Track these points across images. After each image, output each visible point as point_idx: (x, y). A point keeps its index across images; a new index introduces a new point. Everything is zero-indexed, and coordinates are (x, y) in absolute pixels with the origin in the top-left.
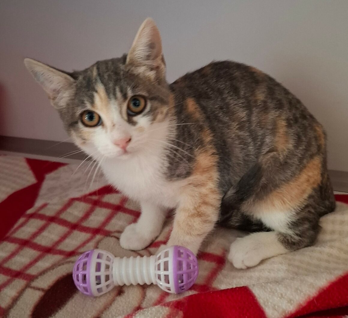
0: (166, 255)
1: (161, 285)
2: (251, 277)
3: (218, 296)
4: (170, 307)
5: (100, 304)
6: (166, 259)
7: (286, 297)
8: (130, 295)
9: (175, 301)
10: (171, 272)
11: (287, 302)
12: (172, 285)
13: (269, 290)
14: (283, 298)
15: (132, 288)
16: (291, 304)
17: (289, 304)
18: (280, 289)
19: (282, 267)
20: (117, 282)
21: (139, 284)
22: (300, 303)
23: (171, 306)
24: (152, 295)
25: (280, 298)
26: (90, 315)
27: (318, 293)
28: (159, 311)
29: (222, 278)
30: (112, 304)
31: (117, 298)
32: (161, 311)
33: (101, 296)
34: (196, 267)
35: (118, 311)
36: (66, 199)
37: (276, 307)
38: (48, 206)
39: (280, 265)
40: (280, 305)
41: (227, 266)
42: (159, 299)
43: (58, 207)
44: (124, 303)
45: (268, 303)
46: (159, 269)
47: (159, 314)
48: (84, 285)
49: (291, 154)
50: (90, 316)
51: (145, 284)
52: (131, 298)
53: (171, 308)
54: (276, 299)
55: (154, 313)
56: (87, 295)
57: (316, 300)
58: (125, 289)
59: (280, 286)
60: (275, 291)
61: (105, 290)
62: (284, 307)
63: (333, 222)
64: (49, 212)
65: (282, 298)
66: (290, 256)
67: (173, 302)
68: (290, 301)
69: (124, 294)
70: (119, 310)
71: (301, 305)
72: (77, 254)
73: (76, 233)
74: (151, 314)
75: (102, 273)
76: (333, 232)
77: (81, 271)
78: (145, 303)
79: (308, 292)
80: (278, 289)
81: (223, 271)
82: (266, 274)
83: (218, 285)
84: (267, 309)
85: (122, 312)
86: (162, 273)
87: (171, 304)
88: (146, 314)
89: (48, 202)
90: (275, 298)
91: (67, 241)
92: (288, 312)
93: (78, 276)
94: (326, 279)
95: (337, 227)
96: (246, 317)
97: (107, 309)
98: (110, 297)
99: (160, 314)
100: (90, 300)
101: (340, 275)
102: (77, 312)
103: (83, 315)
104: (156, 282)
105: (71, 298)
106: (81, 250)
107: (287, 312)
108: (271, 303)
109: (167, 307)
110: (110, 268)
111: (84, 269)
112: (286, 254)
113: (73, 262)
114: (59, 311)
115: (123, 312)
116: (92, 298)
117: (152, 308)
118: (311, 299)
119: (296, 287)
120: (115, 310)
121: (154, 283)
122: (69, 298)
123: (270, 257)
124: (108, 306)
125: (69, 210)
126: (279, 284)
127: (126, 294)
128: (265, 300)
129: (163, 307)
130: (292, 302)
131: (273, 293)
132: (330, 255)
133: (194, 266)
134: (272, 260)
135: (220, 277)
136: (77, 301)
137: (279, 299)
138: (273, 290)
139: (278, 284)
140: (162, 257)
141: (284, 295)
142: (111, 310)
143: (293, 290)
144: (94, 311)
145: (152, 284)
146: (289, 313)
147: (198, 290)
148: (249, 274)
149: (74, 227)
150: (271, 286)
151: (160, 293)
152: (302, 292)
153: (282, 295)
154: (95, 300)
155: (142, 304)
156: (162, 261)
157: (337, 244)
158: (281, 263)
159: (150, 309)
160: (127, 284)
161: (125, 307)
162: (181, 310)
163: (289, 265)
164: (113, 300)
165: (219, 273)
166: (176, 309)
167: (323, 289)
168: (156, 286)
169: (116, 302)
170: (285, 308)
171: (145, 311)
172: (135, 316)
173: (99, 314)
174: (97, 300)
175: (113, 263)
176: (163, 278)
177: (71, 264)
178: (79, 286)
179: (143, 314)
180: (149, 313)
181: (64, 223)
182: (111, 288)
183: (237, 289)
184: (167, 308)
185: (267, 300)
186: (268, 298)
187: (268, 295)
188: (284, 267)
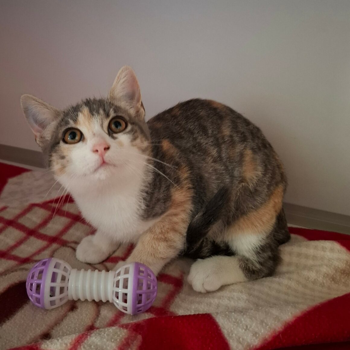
0: (127, 272)
1: (118, 304)
2: (211, 303)
3: (180, 322)
4: (128, 329)
5: (51, 318)
6: (126, 276)
7: (251, 329)
8: (84, 311)
9: (134, 323)
10: (130, 291)
11: (252, 335)
12: (129, 305)
13: (233, 319)
14: (248, 330)
15: (85, 304)
16: (257, 338)
17: (254, 338)
18: (245, 320)
19: (242, 296)
20: (72, 295)
21: (94, 301)
22: (265, 337)
23: (130, 328)
24: (107, 314)
25: (245, 330)
26: (39, 329)
27: (283, 327)
28: (116, 333)
29: (180, 302)
30: (64, 320)
31: (69, 313)
32: (119, 333)
33: (53, 309)
34: (156, 288)
35: (69, 328)
36: (26, 204)
37: (241, 339)
38: (8, 210)
39: (240, 294)
40: (245, 337)
41: (185, 289)
42: (113, 319)
43: (17, 212)
44: (76, 320)
45: (232, 334)
46: (118, 286)
47: (116, 336)
48: (37, 296)
50: (39, 331)
51: (101, 301)
52: (84, 315)
53: (129, 330)
54: (241, 331)
55: (111, 335)
56: (38, 307)
57: (281, 335)
58: (78, 305)
59: (245, 316)
60: (240, 322)
61: (58, 304)
62: (249, 340)
63: (290, 254)
64: (8, 215)
65: (247, 330)
66: (249, 285)
67: (132, 324)
68: (255, 334)
69: (77, 310)
70: (71, 327)
71: (266, 340)
72: (31, 262)
73: (32, 239)
74: (108, 335)
75: (58, 284)
76: (290, 264)
77: (36, 280)
78: (99, 322)
79: (273, 325)
80: (243, 320)
81: (180, 294)
82: (225, 302)
83: (176, 310)
84: (231, 341)
85: (73, 330)
86: (121, 290)
88: (103, 335)
89: (8, 205)
90: (240, 330)
91: (23, 247)
92: (253, 346)
93: (32, 284)
94: (291, 313)
95: (295, 259)
96: (210, 348)
97: (58, 324)
98: (62, 312)
99: (117, 336)
100: (41, 313)
101: (305, 310)
102: (25, 324)
103: (32, 329)
104: (113, 300)
105: (20, 309)
106: (37, 258)
107: (251, 346)
108: (236, 335)
109: (125, 329)
110: (67, 279)
111: (40, 278)
112: (244, 282)
113: (26, 270)
114: (7, 321)
115: (75, 330)
116: (43, 311)
117: (109, 328)
118: (277, 333)
119: (261, 319)
120: (67, 327)
121: (111, 301)
122: (19, 308)
123: (229, 284)
124: (59, 322)
125: (28, 215)
126: (244, 314)
127: (79, 310)
128: (230, 331)
129: (122, 328)
130: (257, 335)
131: (238, 323)
132: (289, 288)
133: (154, 287)
134: (232, 287)
135: (177, 300)
136: (27, 312)
137: (244, 330)
138: (238, 320)
139: (242, 314)
140: (122, 273)
141: (249, 326)
142: (62, 326)
143: (258, 322)
144: (44, 326)
145: (108, 301)
147: (155, 313)
148: (207, 300)
149: (31, 233)
150: (236, 315)
151: (115, 313)
152: (268, 325)
153: (247, 327)
154: (45, 313)
155: (95, 323)
156: (121, 278)
157: (295, 276)
158: (242, 292)
159: (106, 330)
160: (82, 299)
161: (77, 325)
162: (140, 334)
163: (250, 295)
164: (65, 316)
165: (177, 296)
166: (134, 332)
167: (288, 324)
168: (112, 304)
169: (67, 318)
170: (250, 342)
171: (102, 331)
172: (90, 336)
173: (49, 330)
174: (47, 314)
175: (70, 275)
176: (120, 296)
177: (24, 272)
178: (32, 296)
179: (99, 334)
180: (105, 335)
181: (21, 227)
182: (64, 301)
183: (200, 316)
184: (125, 331)
185: (232, 331)
186: (232, 328)
187: (232, 326)
188: (245, 297)
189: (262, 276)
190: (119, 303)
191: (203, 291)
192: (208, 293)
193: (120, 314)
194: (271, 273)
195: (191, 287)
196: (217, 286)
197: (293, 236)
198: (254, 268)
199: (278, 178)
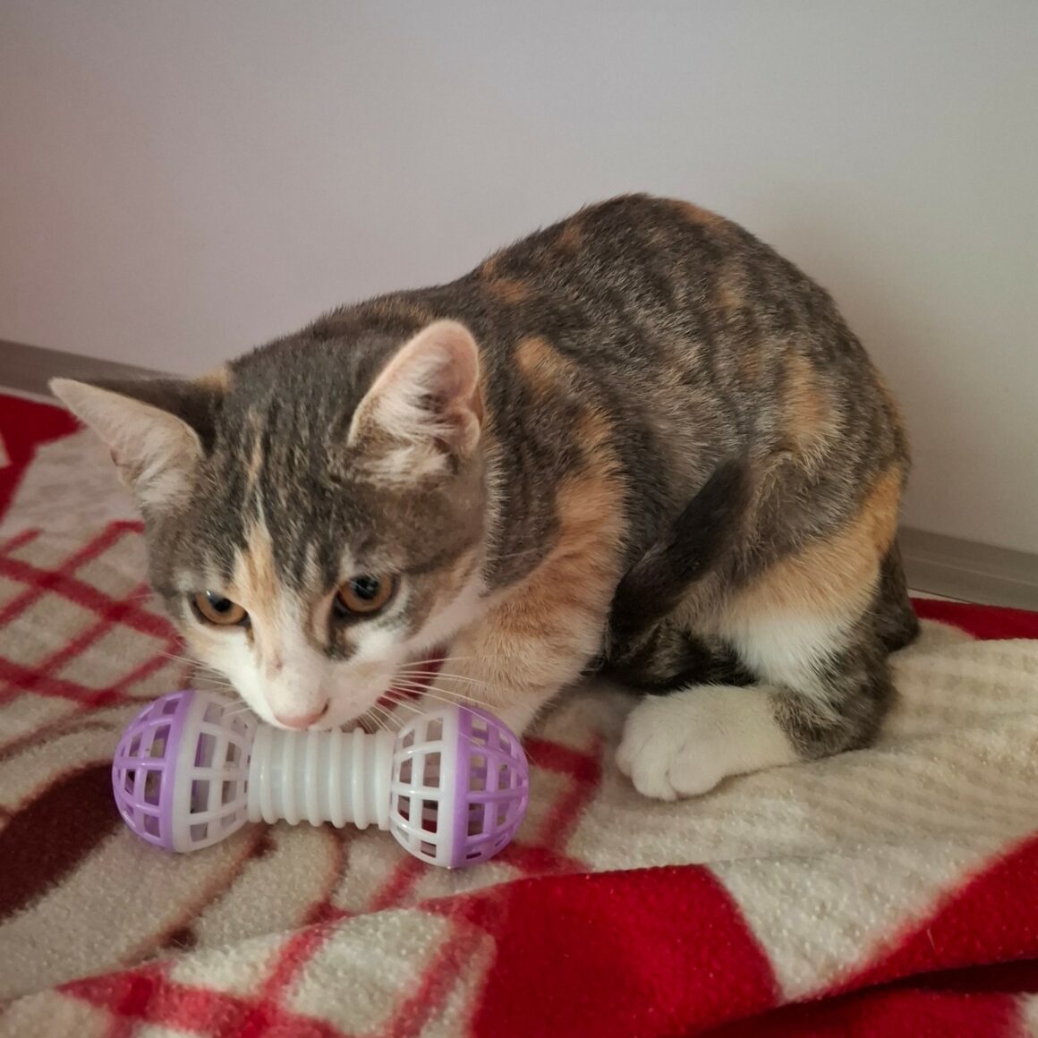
0: (434, 733)
1: (405, 834)
2: (693, 832)
3: (612, 891)
4: (451, 916)
5: (192, 880)
6: (432, 747)
7: (836, 913)
8: (297, 857)
9: (468, 898)
10: (447, 795)
11: (841, 931)
12: (444, 837)
13: (780, 884)
14: (830, 915)
15: (301, 836)
16: (855, 941)
17: (848, 941)
18: (816, 885)
19: (790, 810)
20: (260, 812)
21: (328, 825)
22: (882, 938)
23: (456, 913)
24: (369, 867)
25: (820, 917)
26: (156, 916)
27: (934, 907)
28: (413, 929)
29: (596, 829)
30: (234, 886)
31: (251, 864)
32: (422, 929)
33: (196, 853)
34: (525, 783)
35: (253, 911)
36: (100, 524)
37: (807, 946)
38: (41, 540)
39: (783, 803)
40: (821, 940)
41: (608, 785)
42: (392, 883)
43: (73, 546)
44: (274, 886)
45: (779, 930)
46: (406, 779)
47: (414, 940)
48: (150, 809)
49: (837, 454)
50: (158, 921)
51: (351, 826)
52: (299, 870)
53: (455, 920)
54: (806, 920)
55: (398, 934)
56: (150, 844)
57: (932, 932)
58: (278, 837)
59: (814, 873)
60: (799, 891)
61: (214, 836)
62: (832, 950)
63: (926, 679)
64: (43, 557)
65: (826, 918)
66: (806, 775)
67: (460, 898)
68: (850, 929)
69: (276, 853)
70: (258, 909)
71: (884, 947)
72: (122, 703)
73: (122, 631)
74: (386, 935)
75: (215, 774)
76: (924, 710)
77: (145, 760)
78: (346, 891)
79: (905, 901)
80: (809, 884)
81: (595, 803)
82: (739, 828)
83: (586, 853)
84: (777, 951)
85: (266, 917)
86: (417, 792)
87: (456, 906)
88: (371, 935)
89: (41, 525)
90: (803, 916)
91: (91, 655)
92: (845, 968)
93: (131, 775)
94: (957, 863)
95: (939, 696)
96: (711, 975)
97: (216, 900)
98: (227, 860)
99: (418, 939)
100: (159, 865)
101: (998, 852)
102: (110, 900)
103: (134, 915)
104: (390, 820)
105: (93, 851)
106: (138, 689)
107: (841, 967)
108: (790, 931)
109: (441, 915)
110: (244, 757)
111: (158, 753)
112: (791, 765)
113: (107, 727)
114: (52, 891)
115: (272, 916)
116: (165, 858)
117: (389, 914)
118: (918, 927)
119: (867, 881)
120: (244, 908)
121: (382, 826)
122: (89, 848)
123: (748, 771)
124: (220, 892)
125: (107, 558)
126: (811, 866)
127: (280, 855)
128: (771, 920)
129: (429, 914)
130: (858, 933)
131: (794, 894)
132: (929, 782)
133: (519, 782)
134: (753, 781)
135: (588, 822)
136: (114, 860)
137: (814, 918)
138: (793, 886)
139: (806, 865)
140: (418, 737)
141: (829, 905)
142: (230, 905)
143: (859, 892)
144: (172, 905)
145: (373, 827)
146: (849, 971)
147: (520, 862)
148: (677, 822)
149: (118, 612)
150: (786, 871)
151: (397, 864)
152: (888, 900)
153: (823, 906)
154: (174, 863)
155: (335, 895)
156: (417, 753)
157: (944, 748)
158: (786, 797)
159: (380, 918)
160: (292, 821)
161: (279, 902)
162: (489, 930)
163: (814, 804)
164: (238, 872)
165: (585, 810)
166: (472, 926)
167: (950, 897)
168: (388, 836)
169: (245, 879)
170: (835, 954)
171: (366, 922)
172: (331, 939)
173: (189, 918)
174: (181, 867)
175: (253, 741)
176: (416, 810)
177: (101, 733)
178: (131, 810)
179: (360, 933)
180: (379, 934)
181: (85, 595)
182: (235, 827)
183: (674, 872)
184: (442, 921)
185: (776, 920)
186: (779, 912)
187: (777, 903)
188: (797, 810)
189: (841, 747)
190: (411, 833)
191: (666, 794)
192: (682, 799)
193: (413, 868)
194: (867, 736)
195: (627, 782)
196: (710, 778)
197: (926, 624)
198: (818, 721)
199: (887, 444)
